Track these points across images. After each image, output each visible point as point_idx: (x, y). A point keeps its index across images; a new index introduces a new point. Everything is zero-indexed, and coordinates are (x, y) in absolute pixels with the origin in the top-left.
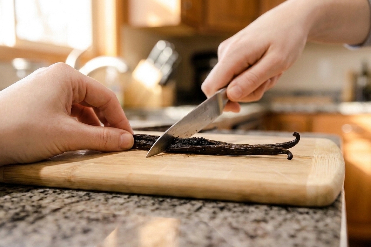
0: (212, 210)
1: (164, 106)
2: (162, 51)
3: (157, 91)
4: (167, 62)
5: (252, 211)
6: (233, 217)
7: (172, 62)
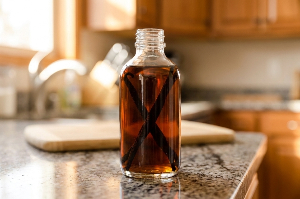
2: (118, 54)
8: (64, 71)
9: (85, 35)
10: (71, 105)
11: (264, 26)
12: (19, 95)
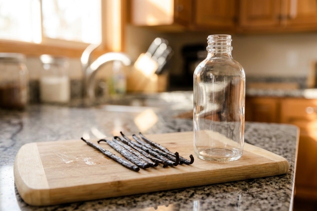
0: (201, 197)
1: (160, 92)
2: (159, 46)
3: (154, 79)
4: (162, 55)
5: (229, 197)
6: (216, 202)
7: (166, 55)
8: (112, 62)
9: (129, 30)
10: (118, 92)
11: (285, 22)
12: (73, 83)
